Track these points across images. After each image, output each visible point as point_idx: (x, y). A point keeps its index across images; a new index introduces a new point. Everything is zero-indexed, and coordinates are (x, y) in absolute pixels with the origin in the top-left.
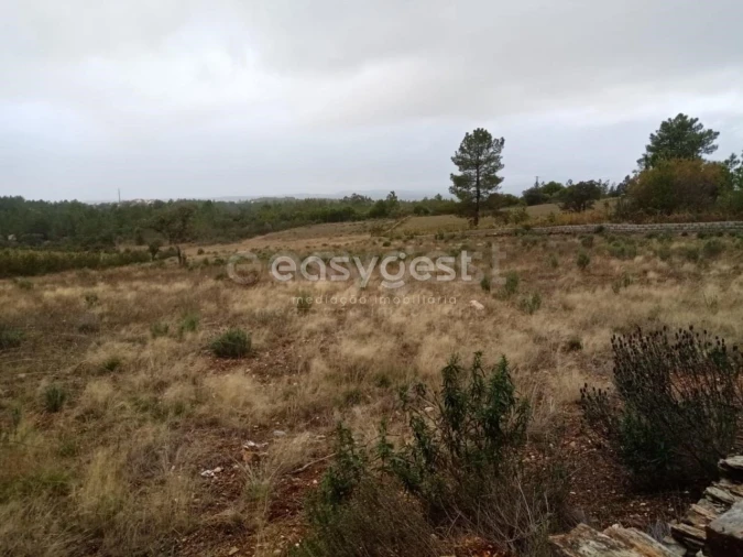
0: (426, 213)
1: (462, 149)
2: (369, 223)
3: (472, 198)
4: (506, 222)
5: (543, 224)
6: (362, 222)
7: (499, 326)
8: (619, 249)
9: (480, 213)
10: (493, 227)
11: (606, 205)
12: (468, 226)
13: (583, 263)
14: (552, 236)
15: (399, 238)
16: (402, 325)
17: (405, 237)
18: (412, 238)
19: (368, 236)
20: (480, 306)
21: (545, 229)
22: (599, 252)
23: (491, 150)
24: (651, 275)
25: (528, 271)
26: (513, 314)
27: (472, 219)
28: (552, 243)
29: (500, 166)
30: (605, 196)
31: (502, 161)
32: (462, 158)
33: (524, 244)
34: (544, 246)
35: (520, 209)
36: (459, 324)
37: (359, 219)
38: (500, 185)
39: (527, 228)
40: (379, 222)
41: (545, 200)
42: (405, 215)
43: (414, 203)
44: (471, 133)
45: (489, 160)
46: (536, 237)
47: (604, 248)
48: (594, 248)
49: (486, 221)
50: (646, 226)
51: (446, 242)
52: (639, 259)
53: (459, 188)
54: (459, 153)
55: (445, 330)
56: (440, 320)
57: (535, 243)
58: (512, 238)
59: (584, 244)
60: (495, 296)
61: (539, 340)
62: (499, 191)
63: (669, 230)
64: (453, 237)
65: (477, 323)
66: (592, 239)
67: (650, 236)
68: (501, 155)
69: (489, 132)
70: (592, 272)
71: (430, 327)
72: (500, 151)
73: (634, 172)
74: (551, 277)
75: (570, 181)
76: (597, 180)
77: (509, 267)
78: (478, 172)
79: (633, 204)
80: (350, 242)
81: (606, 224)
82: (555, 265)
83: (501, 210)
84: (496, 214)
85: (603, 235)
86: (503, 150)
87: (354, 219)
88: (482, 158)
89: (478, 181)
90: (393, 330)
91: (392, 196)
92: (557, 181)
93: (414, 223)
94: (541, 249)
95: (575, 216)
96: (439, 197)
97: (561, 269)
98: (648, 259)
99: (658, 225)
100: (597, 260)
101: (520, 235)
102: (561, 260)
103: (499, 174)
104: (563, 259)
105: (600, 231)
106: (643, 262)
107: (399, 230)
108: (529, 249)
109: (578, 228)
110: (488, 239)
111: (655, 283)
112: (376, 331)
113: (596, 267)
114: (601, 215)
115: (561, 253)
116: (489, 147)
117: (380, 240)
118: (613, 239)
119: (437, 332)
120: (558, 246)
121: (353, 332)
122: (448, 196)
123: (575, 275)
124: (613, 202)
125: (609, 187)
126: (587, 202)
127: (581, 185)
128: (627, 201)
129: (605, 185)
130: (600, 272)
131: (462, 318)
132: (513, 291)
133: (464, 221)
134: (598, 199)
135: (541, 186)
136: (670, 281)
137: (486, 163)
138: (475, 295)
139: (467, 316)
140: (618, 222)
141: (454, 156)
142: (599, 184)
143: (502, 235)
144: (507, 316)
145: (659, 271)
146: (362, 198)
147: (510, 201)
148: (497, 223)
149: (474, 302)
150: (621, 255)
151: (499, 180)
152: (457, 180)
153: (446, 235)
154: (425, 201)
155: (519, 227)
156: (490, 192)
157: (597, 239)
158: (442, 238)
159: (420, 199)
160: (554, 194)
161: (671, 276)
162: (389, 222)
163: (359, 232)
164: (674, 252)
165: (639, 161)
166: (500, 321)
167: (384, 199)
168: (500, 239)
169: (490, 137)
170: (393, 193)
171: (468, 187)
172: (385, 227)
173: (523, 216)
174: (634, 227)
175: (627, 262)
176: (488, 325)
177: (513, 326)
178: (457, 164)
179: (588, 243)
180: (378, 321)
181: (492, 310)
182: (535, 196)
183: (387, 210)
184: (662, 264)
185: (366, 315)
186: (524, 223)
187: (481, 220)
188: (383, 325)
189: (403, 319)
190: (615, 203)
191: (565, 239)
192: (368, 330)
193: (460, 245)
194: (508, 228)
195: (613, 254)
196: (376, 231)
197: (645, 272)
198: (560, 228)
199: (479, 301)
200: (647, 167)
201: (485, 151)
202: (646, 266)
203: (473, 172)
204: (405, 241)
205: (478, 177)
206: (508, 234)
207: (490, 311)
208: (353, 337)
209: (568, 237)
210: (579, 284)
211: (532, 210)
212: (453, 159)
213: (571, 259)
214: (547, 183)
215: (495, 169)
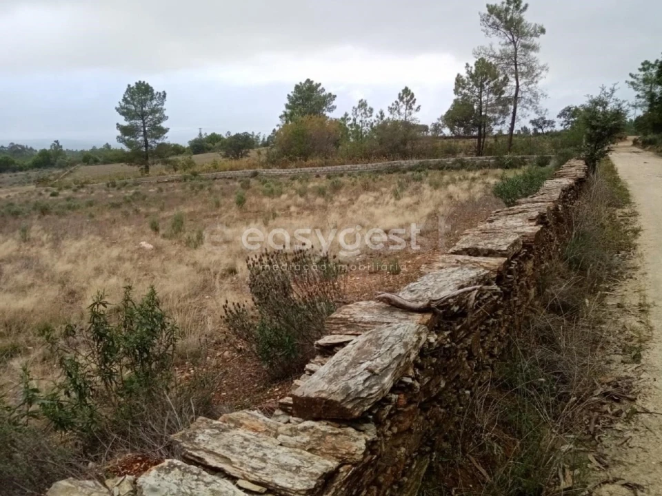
0: (96, 162)
1: (125, 99)
2: (33, 174)
3: (141, 147)
4: (176, 170)
5: (208, 170)
6: (23, 173)
7: (165, 263)
8: (269, 189)
9: (150, 161)
10: (164, 174)
11: (259, 153)
12: (139, 174)
13: (241, 202)
14: (216, 180)
15: (67, 187)
16: (67, 273)
17: (74, 186)
18: (82, 187)
19: (32, 187)
20: (149, 246)
21: (210, 175)
22: (255, 193)
23: (154, 102)
24: (293, 209)
25: (194, 212)
26: (180, 251)
27: (143, 167)
28: (217, 187)
29: (164, 118)
30: (258, 146)
31: (166, 113)
32: (127, 108)
33: (192, 188)
34: (209, 189)
35: (187, 157)
36: (127, 265)
37: (21, 169)
38: (166, 135)
39: (195, 174)
40: (44, 173)
41: (209, 150)
42: (73, 164)
43: (82, 152)
44: (133, 85)
45: (154, 111)
46: (203, 183)
47: (258, 189)
48: (250, 190)
49: (157, 168)
50: (290, 170)
51: (119, 189)
52: (284, 197)
53: (127, 137)
54: (123, 104)
55: (113, 272)
56: (109, 262)
57: (202, 187)
58: (182, 184)
59: (242, 186)
60: (164, 236)
61: (202, 270)
62: (166, 141)
63: (306, 173)
64: (125, 184)
65: (146, 262)
66: (248, 182)
67: (293, 179)
68: (164, 107)
69: (151, 85)
70: (249, 209)
71: (98, 271)
72: (163, 104)
73: (278, 125)
74: (215, 216)
75: (229, 133)
76: (250, 133)
77: (178, 209)
78: (144, 123)
79: (279, 152)
80: (11, 194)
81: (259, 170)
82: (218, 205)
83: (170, 158)
84: (166, 162)
85: (257, 179)
86: (165, 103)
87: (14, 170)
88: (146, 109)
89: (145, 131)
90: (57, 278)
91: (57, 145)
92: (218, 133)
93: (83, 172)
94: (207, 192)
95: (234, 163)
96: (108, 146)
97: (223, 208)
98: (291, 196)
99: (298, 169)
100: (253, 199)
101: (188, 180)
102: (222, 201)
103: (164, 125)
104: (226, 200)
105: (255, 175)
106: (287, 199)
107: (68, 179)
108: (197, 193)
109: (238, 173)
110: (159, 185)
111: (295, 214)
112: (39, 282)
113: (252, 205)
114: (255, 162)
115: (224, 195)
116: (152, 99)
117: (47, 191)
118: (265, 182)
119: (106, 274)
120: (222, 189)
121: (10, 285)
122: (117, 145)
123: (234, 212)
124: (264, 151)
125: (261, 139)
126: (243, 151)
127: (237, 136)
128: (274, 150)
129: (258, 137)
130: (255, 209)
131: (131, 259)
132: (180, 231)
133: (136, 168)
134: (253, 148)
135: (204, 137)
136: (306, 213)
137: (151, 114)
138: (145, 237)
139: (136, 256)
140: (269, 168)
141: (118, 106)
142: (252, 136)
143: (172, 181)
144: (174, 253)
145: (298, 206)
146: (22, 147)
147: (178, 150)
148: (166, 170)
149: (144, 244)
150: (271, 194)
151: (165, 131)
152: (124, 130)
153: (118, 182)
154: (94, 150)
155: (187, 173)
156: (157, 141)
157: (253, 182)
158: (114, 186)
159: (88, 148)
160: (216, 144)
161: (307, 208)
162: (56, 171)
163: (22, 183)
164: (310, 190)
165: (281, 117)
166: (168, 259)
167: (48, 148)
168: (171, 185)
169: (152, 90)
170: (57, 142)
171: (135, 137)
172: (52, 178)
173: (190, 164)
174: (282, 171)
175: (275, 200)
176: (156, 263)
177: (180, 261)
178: (123, 114)
179: (246, 186)
180: (40, 272)
181: (161, 248)
182: (200, 146)
183: (52, 159)
184: (300, 200)
185: (26, 267)
186: (191, 170)
187: (151, 168)
188: (46, 275)
189: (69, 267)
190: (265, 152)
191: (227, 183)
192: (29, 282)
193: (133, 191)
194: (177, 175)
195: (266, 194)
196: (41, 181)
197: (288, 207)
198: (222, 174)
199: (149, 242)
200: (287, 122)
201: (148, 103)
202: (290, 202)
203: (139, 122)
204: (75, 191)
205: (144, 127)
206: (178, 181)
207: (158, 249)
208: (10, 291)
209: (230, 181)
210: (237, 219)
211: (197, 158)
212: (117, 110)
213: (232, 199)
214: (209, 134)
215: (160, 120)
